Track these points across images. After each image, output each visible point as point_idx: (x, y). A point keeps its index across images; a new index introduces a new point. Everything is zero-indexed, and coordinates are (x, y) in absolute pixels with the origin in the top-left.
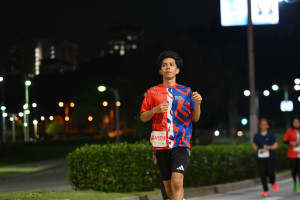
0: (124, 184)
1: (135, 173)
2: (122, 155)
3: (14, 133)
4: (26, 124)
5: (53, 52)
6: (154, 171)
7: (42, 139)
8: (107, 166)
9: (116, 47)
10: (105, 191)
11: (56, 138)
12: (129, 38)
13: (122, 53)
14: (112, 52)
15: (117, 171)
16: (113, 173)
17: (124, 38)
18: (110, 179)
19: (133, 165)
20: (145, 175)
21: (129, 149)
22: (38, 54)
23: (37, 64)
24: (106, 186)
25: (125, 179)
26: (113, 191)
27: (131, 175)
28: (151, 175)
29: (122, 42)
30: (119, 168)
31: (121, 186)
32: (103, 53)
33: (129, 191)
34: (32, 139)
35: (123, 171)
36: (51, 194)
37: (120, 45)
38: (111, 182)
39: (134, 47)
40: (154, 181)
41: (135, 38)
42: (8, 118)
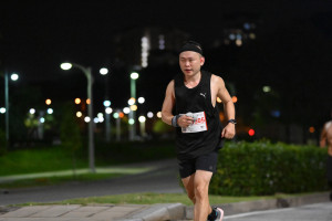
0: (242, 187)
1: (254, 176)
2: (240, 156)
3: (118, 130)
4: (131, 122)
5: (162, 42)
6: (274, 173)
7: (150, 138)
8: (223, 167)
9: (232, 37)
10: (220, 194)
11: (165, 136)
12: (247, 26)
13: (239, 43)
14: (227, 42)
15: (234, 173)
16: (230, 176)
17: (241, 27)
18: (226, 182)
19: (252, 167)
20: (264, 177)
21: (247, 149)
22: (145, 43)
23: (145, 55)
24: (221, 190)
25: (242, 182)
26: (229, 195)
27: (250, 177)
28: (272, 178)
29: (239, 31)
30: (235, 170)
31: (238, 189)
32: (217, 44)
33: (247, 194)
34: (138, 138)
35: (240, 172)
36: (161, 197)
37: (236, 34)
38: (227, 185)
39: (252, 36)
40: (274, 184)
41: (254, 26)
42: (112, 114)
